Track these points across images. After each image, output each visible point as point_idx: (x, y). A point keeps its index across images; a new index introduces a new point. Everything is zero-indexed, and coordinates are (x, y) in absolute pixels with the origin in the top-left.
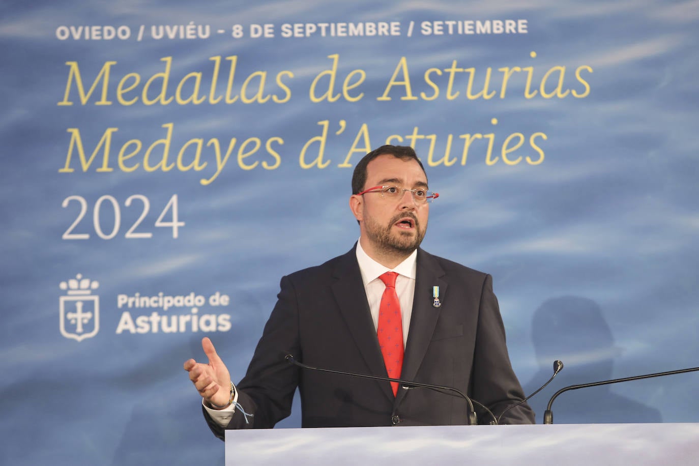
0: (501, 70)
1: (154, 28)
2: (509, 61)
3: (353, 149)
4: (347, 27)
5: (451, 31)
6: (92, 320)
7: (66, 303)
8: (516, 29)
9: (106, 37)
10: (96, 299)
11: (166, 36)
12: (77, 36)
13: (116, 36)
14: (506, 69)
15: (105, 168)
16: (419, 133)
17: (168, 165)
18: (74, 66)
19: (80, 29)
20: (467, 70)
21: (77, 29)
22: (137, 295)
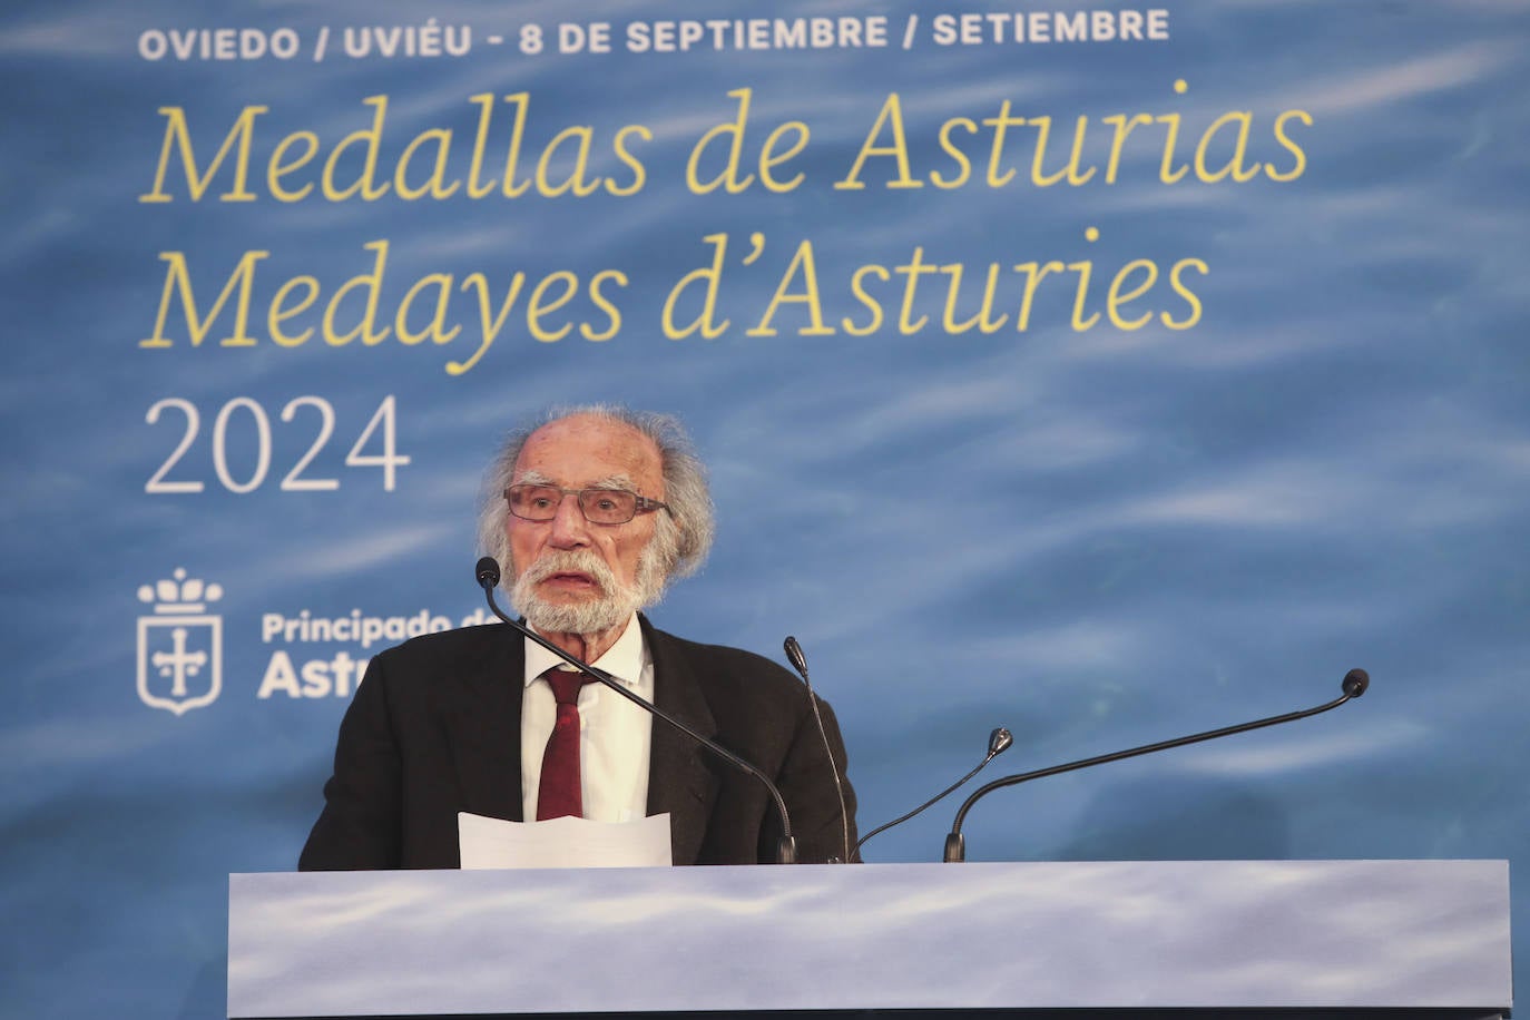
0: (1108, 120)
1: (349, 34)
2: (1127, 102)
3: (780, 297)
4: (771, 29)
5: (999, 37)
6: (206, 670)
7: (151, 630)
8: (1144, 29)
9: (247, 54)
10: (216, 622)
11: (375, 49)
12: (183, 52)
13: (269, 52)
14: (1119, 120)
15: (239, 339)
16: (925, 261)
17: (375, 332)
18: (176, 116)
19: (191, 36)
20: (1034, 122)
21: (183, 38)
22: (305, 614)
